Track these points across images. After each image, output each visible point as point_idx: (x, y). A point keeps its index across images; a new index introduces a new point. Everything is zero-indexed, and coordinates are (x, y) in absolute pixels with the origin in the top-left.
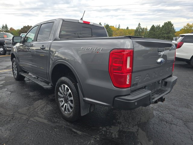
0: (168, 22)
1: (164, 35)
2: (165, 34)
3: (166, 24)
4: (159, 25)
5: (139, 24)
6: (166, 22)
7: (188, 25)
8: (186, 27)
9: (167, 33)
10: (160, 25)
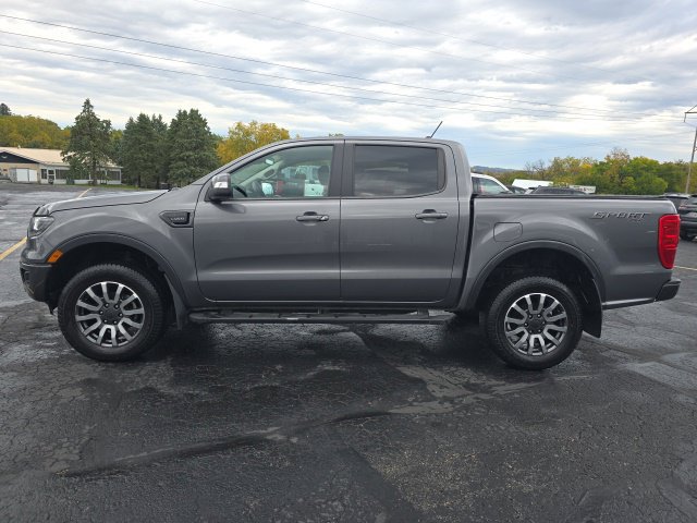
0: (192, 111)
1: (187, 153)
2: (187, 150)
3: (182, 115)
4: (157, 117)
5: (87, 103)
6: (185, 112)
7: (239, 126)
8: (236, 134)
9: (195, 148)
10: (160, 117)
